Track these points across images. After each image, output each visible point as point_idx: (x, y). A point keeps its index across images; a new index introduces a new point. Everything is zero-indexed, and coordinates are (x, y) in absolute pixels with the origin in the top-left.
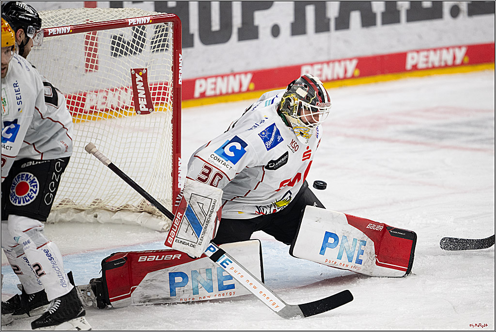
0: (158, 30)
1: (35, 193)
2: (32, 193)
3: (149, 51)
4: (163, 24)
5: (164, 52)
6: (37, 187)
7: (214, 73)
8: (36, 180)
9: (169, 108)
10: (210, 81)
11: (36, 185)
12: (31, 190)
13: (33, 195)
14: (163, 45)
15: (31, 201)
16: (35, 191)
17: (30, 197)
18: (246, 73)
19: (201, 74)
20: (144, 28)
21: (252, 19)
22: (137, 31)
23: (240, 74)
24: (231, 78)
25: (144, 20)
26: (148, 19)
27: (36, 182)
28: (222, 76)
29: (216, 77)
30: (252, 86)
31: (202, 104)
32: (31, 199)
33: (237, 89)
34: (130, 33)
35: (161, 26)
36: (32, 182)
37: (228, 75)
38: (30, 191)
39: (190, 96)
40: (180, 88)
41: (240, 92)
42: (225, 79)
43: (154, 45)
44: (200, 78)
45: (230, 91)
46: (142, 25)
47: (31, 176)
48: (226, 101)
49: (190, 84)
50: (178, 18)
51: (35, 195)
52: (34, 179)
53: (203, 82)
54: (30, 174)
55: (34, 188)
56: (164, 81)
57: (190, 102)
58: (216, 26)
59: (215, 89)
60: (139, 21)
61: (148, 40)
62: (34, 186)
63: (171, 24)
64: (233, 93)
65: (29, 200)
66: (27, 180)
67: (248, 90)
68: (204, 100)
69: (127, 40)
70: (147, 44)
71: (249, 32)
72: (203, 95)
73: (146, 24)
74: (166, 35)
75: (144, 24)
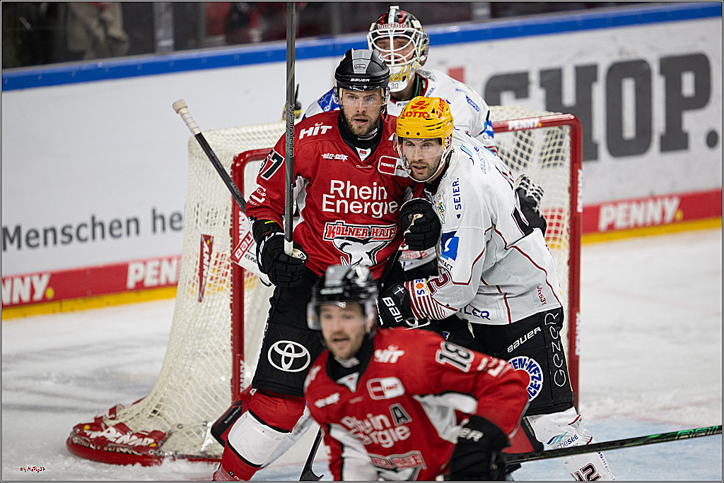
0: (549, 137)
1: (539, 379)
2: (536, 382)
3: (536, 165)
4: (556, 128)
5: (558, 167)
6: (539, 372)
7: (627, 196)
8: (535, 362)
9: (565, 244)
10: (622, 207)
11: (537, 369)
12: (533, 377)
13: (537, 383)
14: (557, 158)
15: (538, 392)
16: (538, 376)
17: (534, 387)
18: (671, 197)
19: (608, 197)
20: (530, 134)
21: (679, 122)
22: (521, 138)
23: (662, 197)
24: (651, 204)
25: (530, 123)
26: (537, 121)
27: (535, 365)
28: (638, 201)
29: (630, 201)
30: (679, 215)
31: (610, 239)
32: (538, 389)
33: (658, 218)
34: (511, 141)
35: (553, 132)
36: (530, 366)
37: (645, 200)
38: (533, 380)
39: (593, 227)
40: (579, 218)
41: (663, 223)
42: (643, 205)
43: (543, 157)
44: (607, 203)
45: (649, 220)
46: (528, 130)
47: (525, 360)
48: (644, 235)
49: (594, 212)
50: (578, 121)
51: (540, 383)
52: (532, 362)
53: (611, 209)
54: (523, 358)
55: (535, 373)
56: (558, 206)
57: (594, 236)
58: (629, 131)
59: (627, 219)
60: (524, 124)
61: (536, 150)
62: (534, 371)
63: (567, 129)
64: (653, 224)
65: (535, 392)
66: (523, 367)
67: (674, 221)
68: (613, 235)
69: (506, 150)
70: (535, 156)
71: (675, 140)
72: (611, 227)
73: (533, 128)
74: (561, 144)
75: (530, 128)
